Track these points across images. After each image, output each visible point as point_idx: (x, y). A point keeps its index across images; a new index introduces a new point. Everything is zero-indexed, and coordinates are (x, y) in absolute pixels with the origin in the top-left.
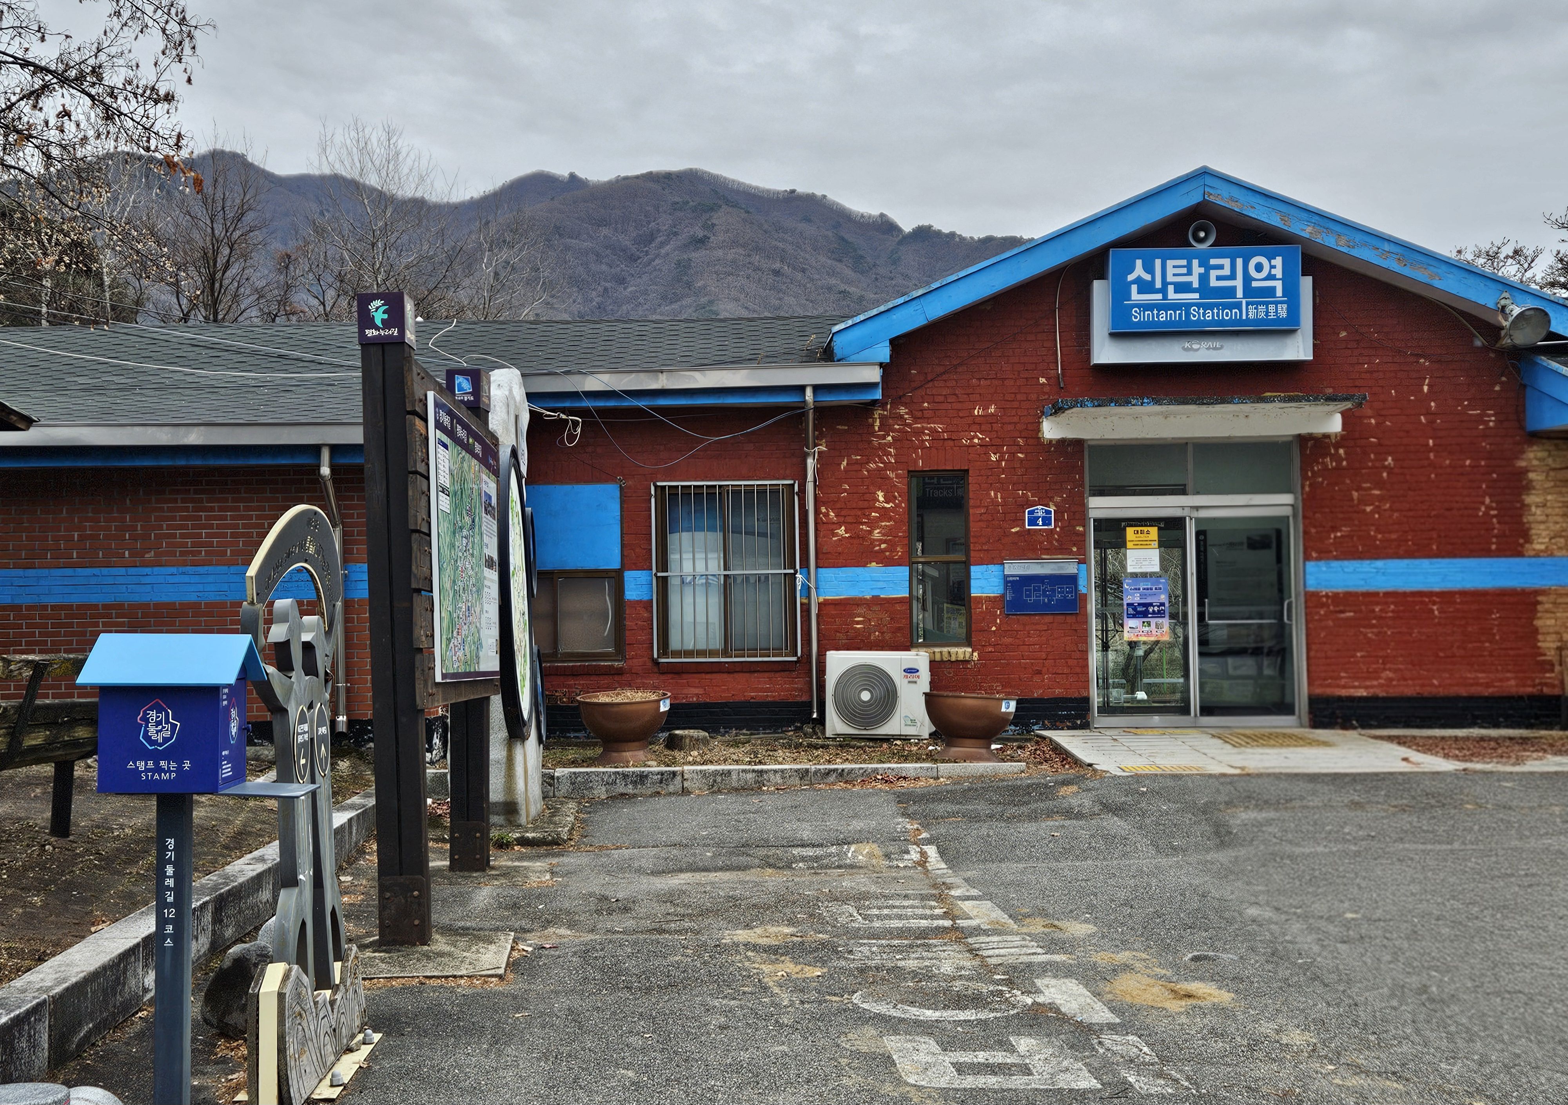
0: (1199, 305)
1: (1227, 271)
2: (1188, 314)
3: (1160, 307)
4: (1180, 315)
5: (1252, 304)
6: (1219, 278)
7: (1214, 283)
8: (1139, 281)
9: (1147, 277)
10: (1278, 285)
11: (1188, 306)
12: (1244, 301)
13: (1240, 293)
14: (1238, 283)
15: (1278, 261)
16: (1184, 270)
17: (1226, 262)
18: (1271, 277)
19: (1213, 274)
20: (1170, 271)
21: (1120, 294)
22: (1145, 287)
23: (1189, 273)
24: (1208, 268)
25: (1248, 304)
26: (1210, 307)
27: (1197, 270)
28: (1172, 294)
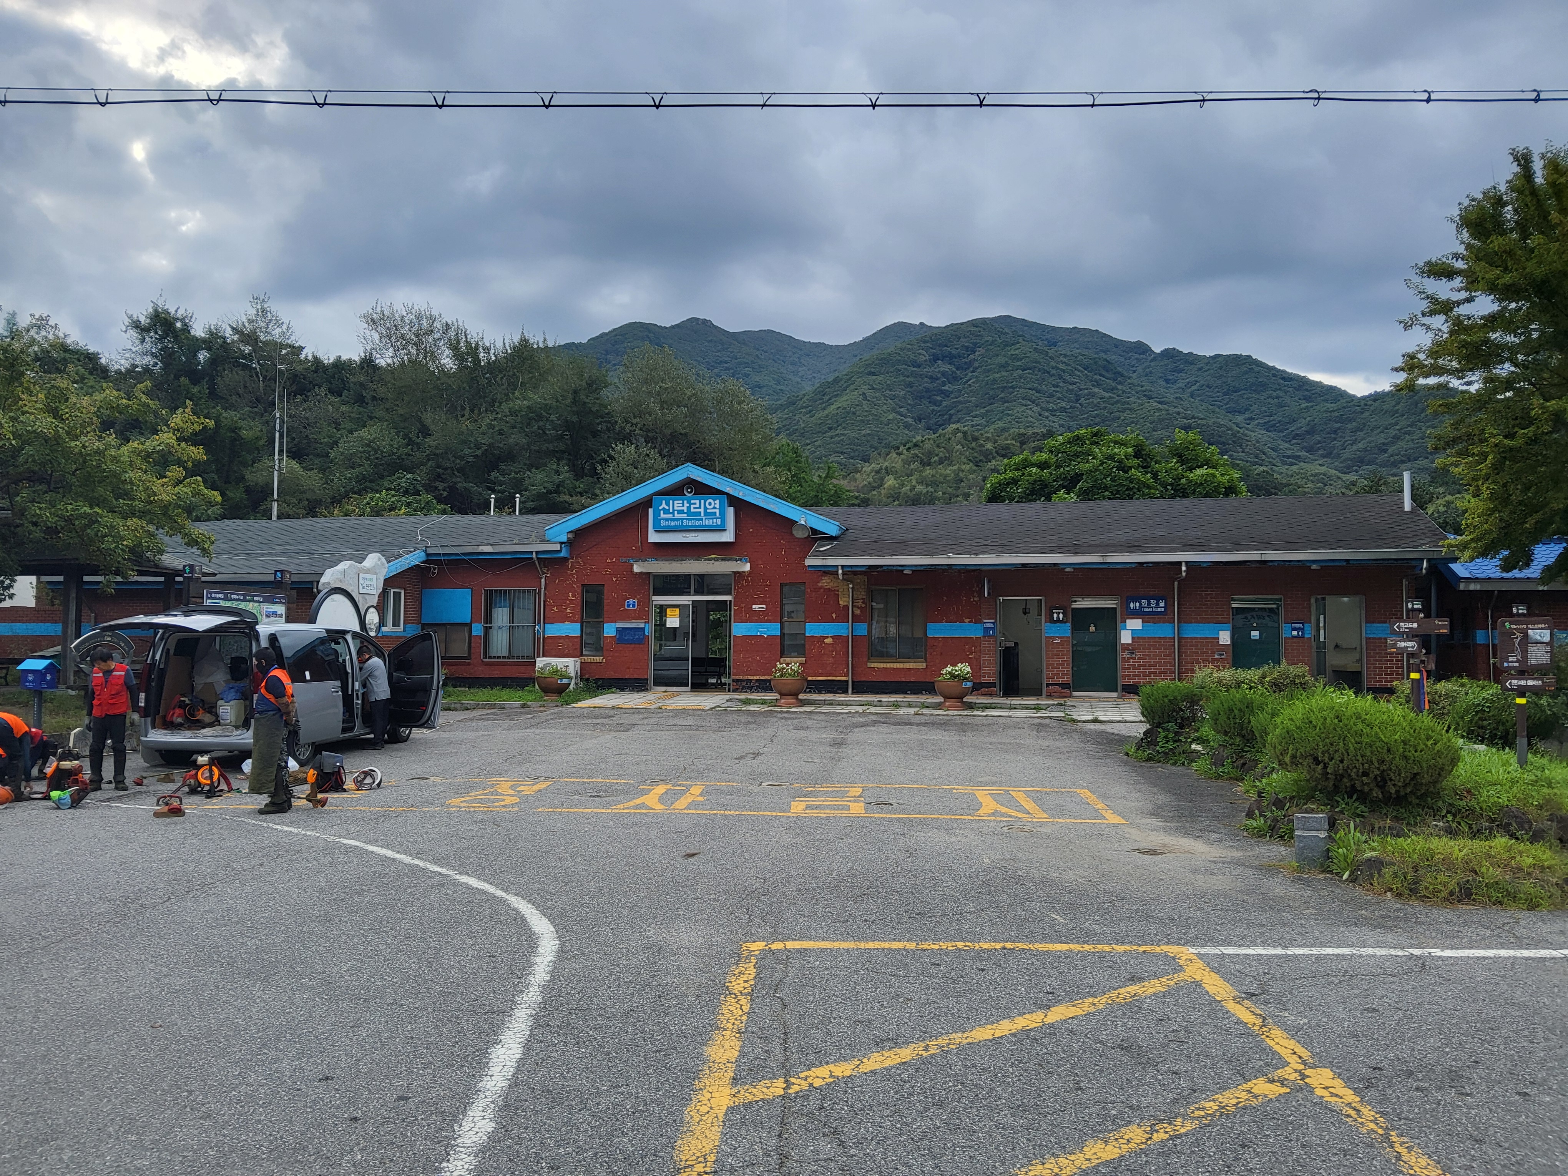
0: (686, 519)
1: (697, 505)
2: (682, 522)
3: (671, 520)
4: (679, 523)
5: (707, 518)
6: (694, 508)
7: (692, 510)
8: (664, 508)
9: (667, 508)
10: (717, 511)
11: (682, 519)
12: (704, 517)
13: (702, 514)
14: (702, 510)
15: (717, 502)
16: (681, 505)
17: (697, 502)
18: (714, 508)
19: (692, 506)
20: (676, 505)
21: (657, 515)
22: (666, 512)
23: (683, 506)
24: (691, 504)
26: (691, 520)
27: (686, 505)
28: (676, 515)
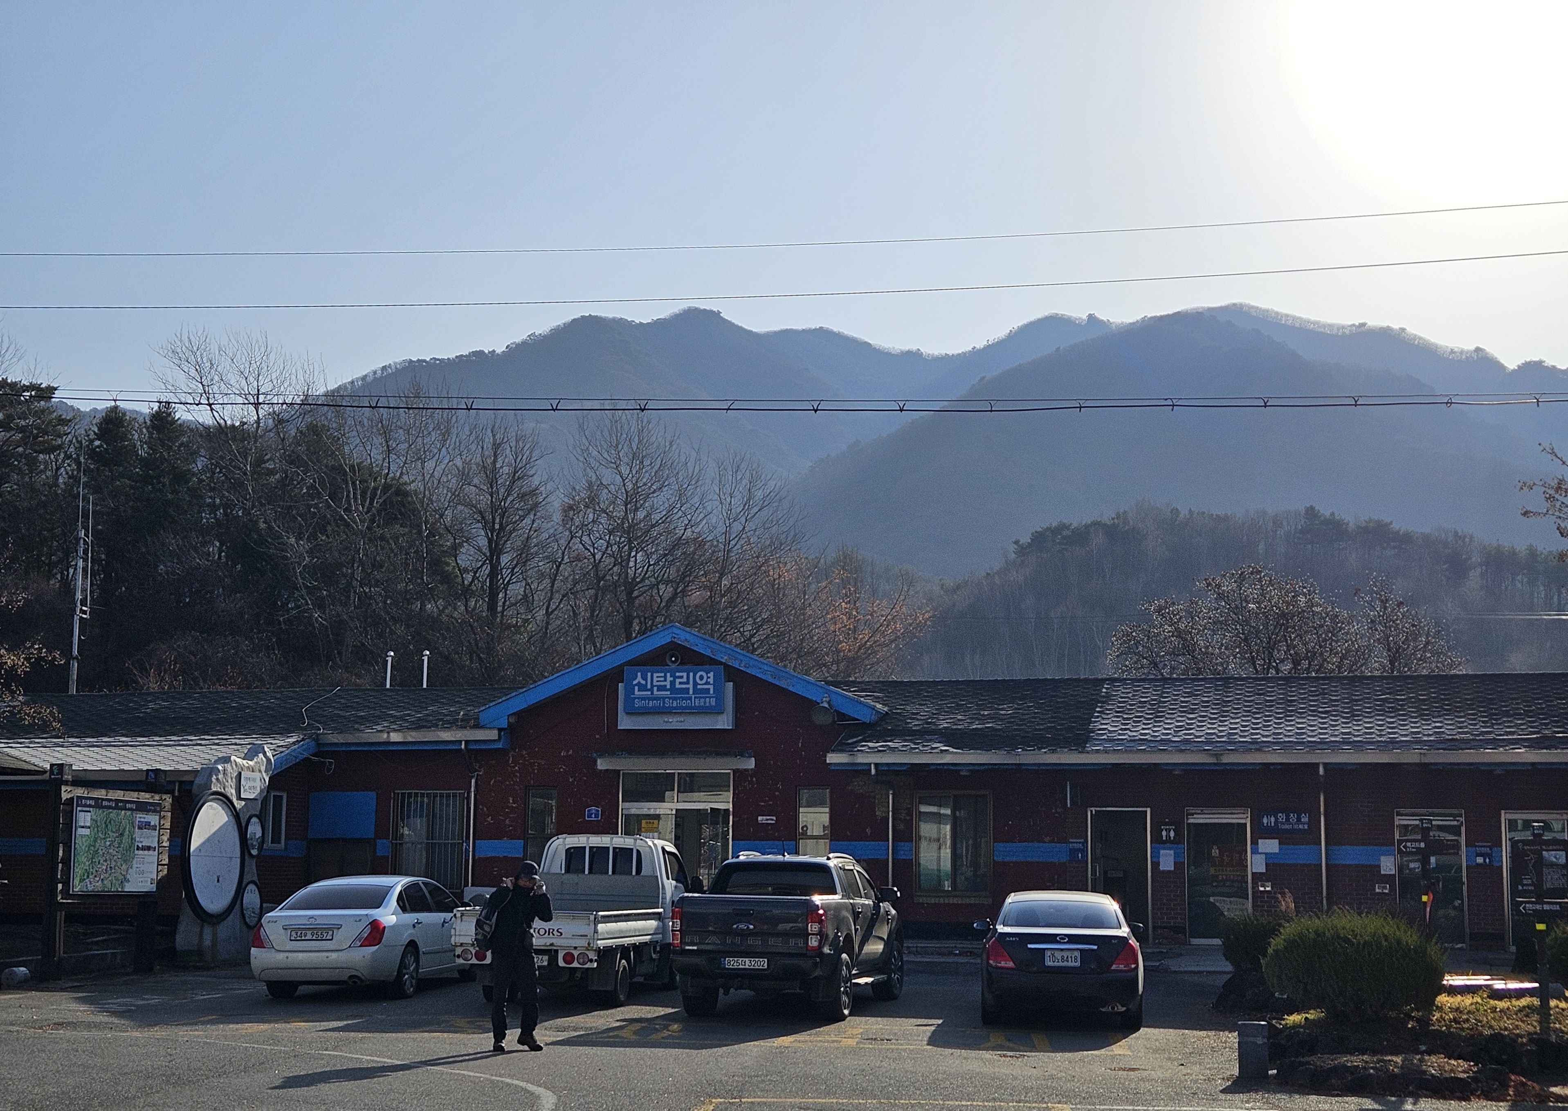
0: (670, 698)
1: (685, 680)
2: (664, 703)
3: (650, 699)
4: (660, 704)
5: (697, 698)
6: (680, 683)
7: (678, 686)
8: (639, 684)
9: (643, 682)
11: (664, 698)
12: (693, 696)
13: (691, 692)
14: (691, 686)
15: (711, 675)
16: (662, 679)
17: (685, 674)
18: (707, 683)
19: (678, 681)
20: (655, 679)
21: (629, 691)
22: (642, 688)
23: (665, 680)
24: (675, 678)
25: (695, 698)
26: (675, 699)
27: (669, 679)
28: (655, 692)
